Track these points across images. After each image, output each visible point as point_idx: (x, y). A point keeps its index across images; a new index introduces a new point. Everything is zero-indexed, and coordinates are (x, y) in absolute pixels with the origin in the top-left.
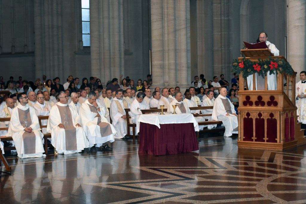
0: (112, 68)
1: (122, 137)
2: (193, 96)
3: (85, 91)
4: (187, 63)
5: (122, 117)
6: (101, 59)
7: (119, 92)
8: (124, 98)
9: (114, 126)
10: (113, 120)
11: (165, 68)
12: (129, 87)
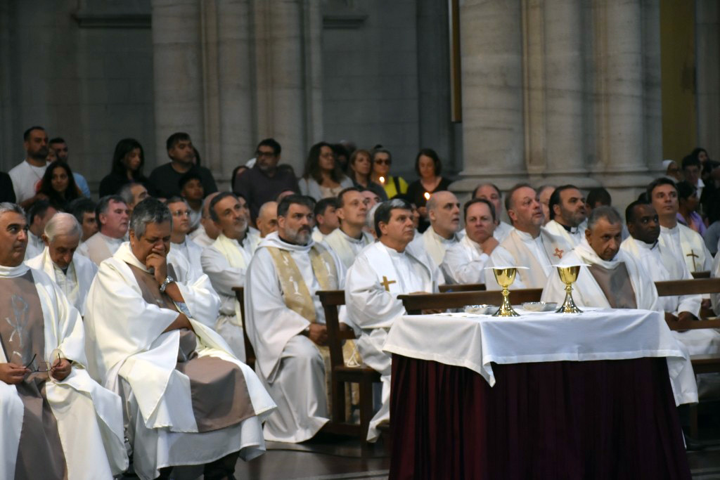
0: (260, 94)
1: (304, 435)
2: (671, 226)
3: (122, 206)
4: (646, 62)
5: (304, 333)
6: (207, 43)
7: (295, 208)
8: (317, 236)
9: (261, 376)
10: (259, 351)
11: (529, 89)
12: (347, 183)
